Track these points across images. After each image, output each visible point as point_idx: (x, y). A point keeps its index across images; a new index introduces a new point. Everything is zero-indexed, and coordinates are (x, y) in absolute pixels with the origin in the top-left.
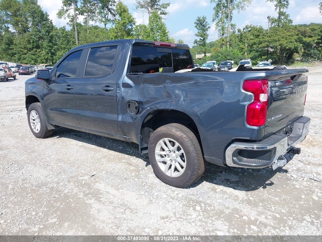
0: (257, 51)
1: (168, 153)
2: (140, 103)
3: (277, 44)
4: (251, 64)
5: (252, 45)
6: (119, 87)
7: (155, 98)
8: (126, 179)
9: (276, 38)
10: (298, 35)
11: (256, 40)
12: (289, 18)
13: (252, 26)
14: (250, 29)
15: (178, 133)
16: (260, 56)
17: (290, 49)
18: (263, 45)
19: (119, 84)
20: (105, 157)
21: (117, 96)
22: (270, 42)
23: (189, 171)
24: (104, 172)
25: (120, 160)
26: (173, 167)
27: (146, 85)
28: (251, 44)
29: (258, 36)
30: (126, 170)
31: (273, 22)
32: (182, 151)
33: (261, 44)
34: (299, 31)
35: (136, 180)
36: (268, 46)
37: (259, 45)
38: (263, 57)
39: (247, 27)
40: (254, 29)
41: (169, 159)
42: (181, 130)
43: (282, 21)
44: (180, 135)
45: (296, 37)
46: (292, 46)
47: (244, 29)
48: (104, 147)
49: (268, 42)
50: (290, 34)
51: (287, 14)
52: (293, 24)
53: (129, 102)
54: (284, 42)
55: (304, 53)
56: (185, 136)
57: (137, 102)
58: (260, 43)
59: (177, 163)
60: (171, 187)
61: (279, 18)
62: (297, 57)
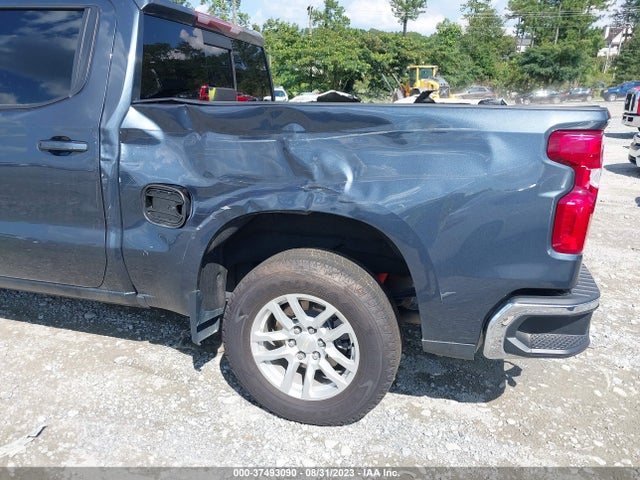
0: (293, 73)
1: (292, 334)
2: (190, 192)
3: (328, 61)
4: (286, 97)
5: (284, 58)
6: (108, 141)
7: (245, 178)
8: (158, 425)
9: (326, 49)
10: (362, 47)
11: (289, 50)
12: (344, 15)
13: (280, 22)
14: (275, 28)
15: (337, 279)
16: (299, 81)
17: (350, 71)
18: (305, 60)
19: (106, 132)
20: (50, 354)
21: (100, 170)
22: (317, 57)
23: (370, 383)
24: (73, 413)
25: (108, 359)
26: (310, 374)
27: (211, 137)
28: (281, 57)
29: (293, 42)
30: (143, 391)
31: (316, 19)
32: (345, 328)
33: (300, 58)
34: (364, 40)
35: (193, 422)
36: (311, 64)
37: (296, 58)
38: (303, 85)
39: (270, 23)
40: (284, 28)
41: (295, 350)
42: (342, 270)
43: (332, 18)
44: (342, 285)
45: (358, 50)
46: (354, 66)
47: (265, 26)
48: (33, 319)
49: (313, 55)
50: (349, 44)
51: (339, 5)
52: (351, 26)
53: (149, 189)
54: (340, 58)
55: (372, 80)
56: (358, 287)
57: (181, 188)
58: (299, 56)
59: (323, 360)
60: (305, 427)
61: (327, 12)
62: (361, 88)
